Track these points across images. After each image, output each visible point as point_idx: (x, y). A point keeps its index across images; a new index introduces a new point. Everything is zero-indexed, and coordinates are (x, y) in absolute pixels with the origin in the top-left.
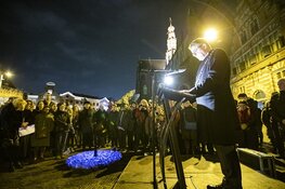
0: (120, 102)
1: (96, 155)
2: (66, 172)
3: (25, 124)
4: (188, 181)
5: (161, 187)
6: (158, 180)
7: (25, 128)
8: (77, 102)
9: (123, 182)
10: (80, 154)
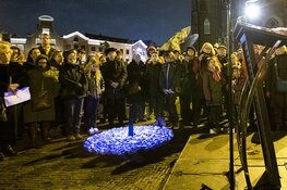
0: (165, 47)
1: (131, 133)
2: (86, 160)
3: (13, 86)
4: (282, 170)
5: (240, 179)
6: (236, 169)
7: (14, 93)
8: (94, 48)
9: (180, 173)
10: (106, 133)
